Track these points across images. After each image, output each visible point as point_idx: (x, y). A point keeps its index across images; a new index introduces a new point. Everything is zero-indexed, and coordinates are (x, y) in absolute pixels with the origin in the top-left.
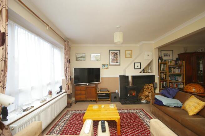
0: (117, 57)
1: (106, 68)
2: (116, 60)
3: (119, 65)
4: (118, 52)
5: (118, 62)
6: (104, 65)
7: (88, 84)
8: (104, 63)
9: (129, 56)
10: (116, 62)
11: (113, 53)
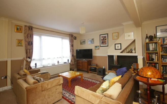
0: (106, 40)
1: (98, 49)
2: (105, 42)
3: (107, 46)
4: (106, 35)
5: (106, 44)
6: (96, 47)
7: (85, 60)
8: (96, 45)
9: (116, 38)
10: (105, 44)
11: (102, 37)
